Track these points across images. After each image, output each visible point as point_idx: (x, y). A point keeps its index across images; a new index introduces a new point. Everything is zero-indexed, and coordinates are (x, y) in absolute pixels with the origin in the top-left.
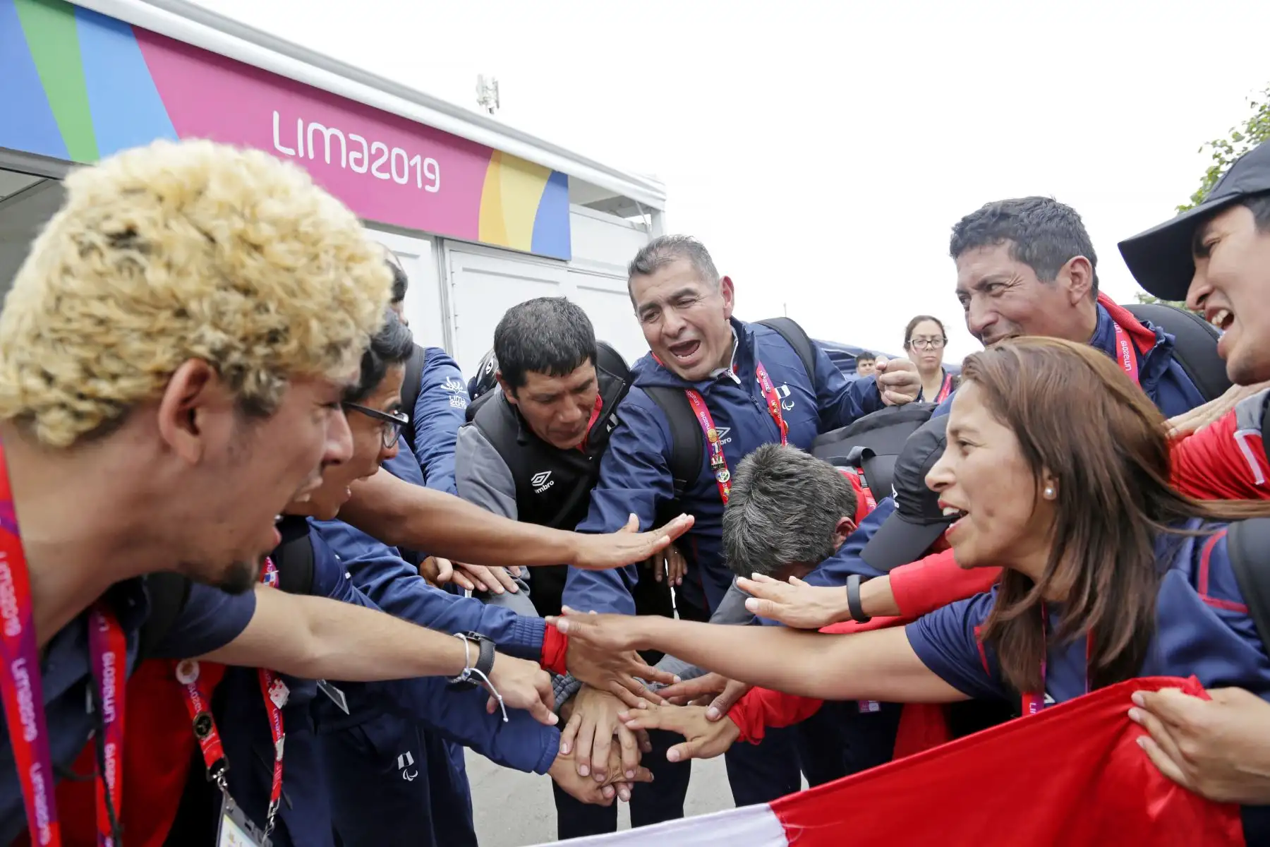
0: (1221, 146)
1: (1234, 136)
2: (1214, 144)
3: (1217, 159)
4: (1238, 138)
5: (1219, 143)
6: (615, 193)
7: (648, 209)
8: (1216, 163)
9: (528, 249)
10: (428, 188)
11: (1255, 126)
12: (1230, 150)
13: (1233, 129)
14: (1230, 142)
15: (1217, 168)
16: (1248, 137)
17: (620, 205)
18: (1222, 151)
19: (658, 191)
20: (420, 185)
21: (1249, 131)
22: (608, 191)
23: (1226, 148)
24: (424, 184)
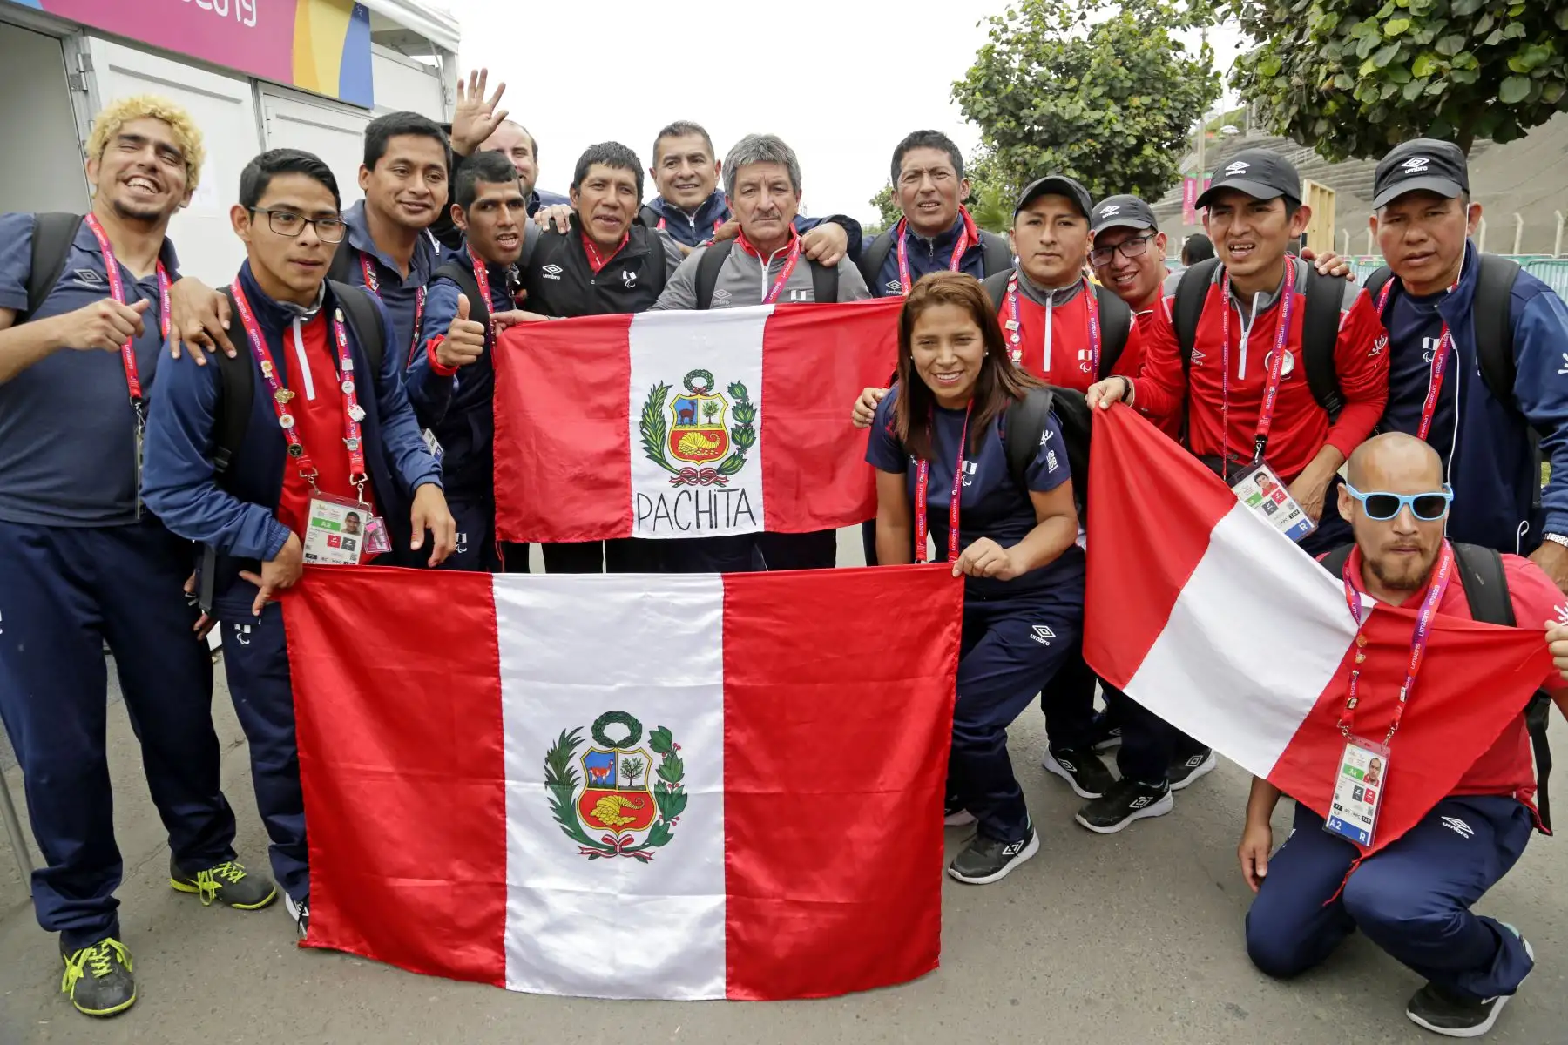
0: (997, 24)
1: (1009, 15)
2: (991, 20)
3: (993, 37)
4: (1012, 16)
5: (996, 19)
6: (400, 25)
7: (441, 50)
8: (990, 41)
9: (335, 95)
10: (246, 21)
11: (1029, 6)
12: (1005, 30)
13: (1009, 6)
14: (1006, 20)
15: (993, 47)
16: (1021, 17)
17: (404, 40)
18: (998, 28)
19: (453, 31)
20: (239, 19)
21: (1024, 11)
22: (393, 22)
23: (1001, 27)
24: (242, 18)
